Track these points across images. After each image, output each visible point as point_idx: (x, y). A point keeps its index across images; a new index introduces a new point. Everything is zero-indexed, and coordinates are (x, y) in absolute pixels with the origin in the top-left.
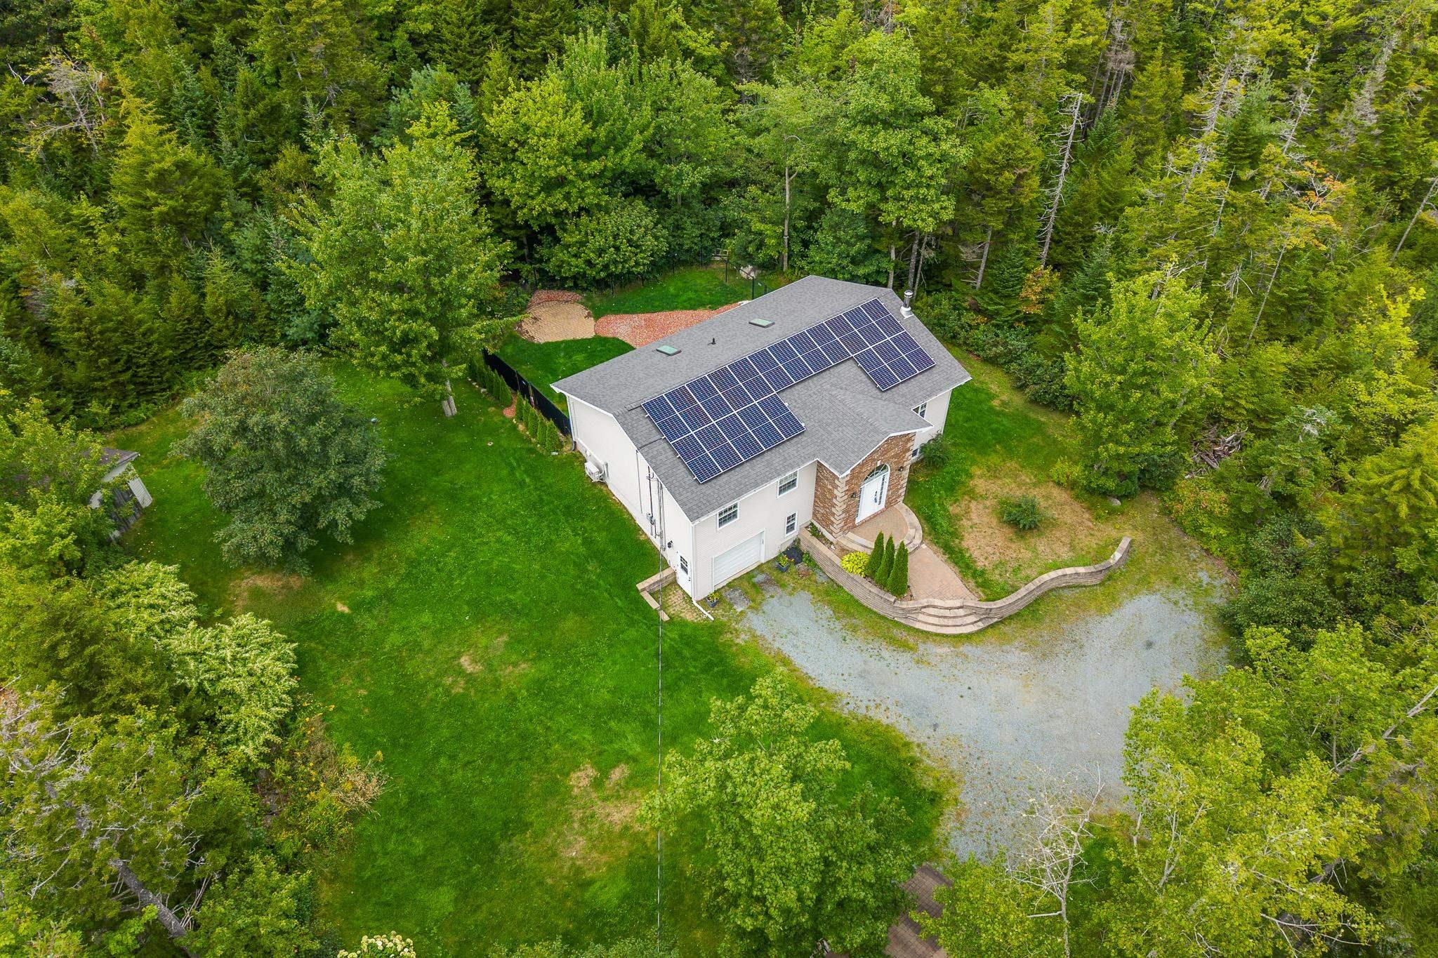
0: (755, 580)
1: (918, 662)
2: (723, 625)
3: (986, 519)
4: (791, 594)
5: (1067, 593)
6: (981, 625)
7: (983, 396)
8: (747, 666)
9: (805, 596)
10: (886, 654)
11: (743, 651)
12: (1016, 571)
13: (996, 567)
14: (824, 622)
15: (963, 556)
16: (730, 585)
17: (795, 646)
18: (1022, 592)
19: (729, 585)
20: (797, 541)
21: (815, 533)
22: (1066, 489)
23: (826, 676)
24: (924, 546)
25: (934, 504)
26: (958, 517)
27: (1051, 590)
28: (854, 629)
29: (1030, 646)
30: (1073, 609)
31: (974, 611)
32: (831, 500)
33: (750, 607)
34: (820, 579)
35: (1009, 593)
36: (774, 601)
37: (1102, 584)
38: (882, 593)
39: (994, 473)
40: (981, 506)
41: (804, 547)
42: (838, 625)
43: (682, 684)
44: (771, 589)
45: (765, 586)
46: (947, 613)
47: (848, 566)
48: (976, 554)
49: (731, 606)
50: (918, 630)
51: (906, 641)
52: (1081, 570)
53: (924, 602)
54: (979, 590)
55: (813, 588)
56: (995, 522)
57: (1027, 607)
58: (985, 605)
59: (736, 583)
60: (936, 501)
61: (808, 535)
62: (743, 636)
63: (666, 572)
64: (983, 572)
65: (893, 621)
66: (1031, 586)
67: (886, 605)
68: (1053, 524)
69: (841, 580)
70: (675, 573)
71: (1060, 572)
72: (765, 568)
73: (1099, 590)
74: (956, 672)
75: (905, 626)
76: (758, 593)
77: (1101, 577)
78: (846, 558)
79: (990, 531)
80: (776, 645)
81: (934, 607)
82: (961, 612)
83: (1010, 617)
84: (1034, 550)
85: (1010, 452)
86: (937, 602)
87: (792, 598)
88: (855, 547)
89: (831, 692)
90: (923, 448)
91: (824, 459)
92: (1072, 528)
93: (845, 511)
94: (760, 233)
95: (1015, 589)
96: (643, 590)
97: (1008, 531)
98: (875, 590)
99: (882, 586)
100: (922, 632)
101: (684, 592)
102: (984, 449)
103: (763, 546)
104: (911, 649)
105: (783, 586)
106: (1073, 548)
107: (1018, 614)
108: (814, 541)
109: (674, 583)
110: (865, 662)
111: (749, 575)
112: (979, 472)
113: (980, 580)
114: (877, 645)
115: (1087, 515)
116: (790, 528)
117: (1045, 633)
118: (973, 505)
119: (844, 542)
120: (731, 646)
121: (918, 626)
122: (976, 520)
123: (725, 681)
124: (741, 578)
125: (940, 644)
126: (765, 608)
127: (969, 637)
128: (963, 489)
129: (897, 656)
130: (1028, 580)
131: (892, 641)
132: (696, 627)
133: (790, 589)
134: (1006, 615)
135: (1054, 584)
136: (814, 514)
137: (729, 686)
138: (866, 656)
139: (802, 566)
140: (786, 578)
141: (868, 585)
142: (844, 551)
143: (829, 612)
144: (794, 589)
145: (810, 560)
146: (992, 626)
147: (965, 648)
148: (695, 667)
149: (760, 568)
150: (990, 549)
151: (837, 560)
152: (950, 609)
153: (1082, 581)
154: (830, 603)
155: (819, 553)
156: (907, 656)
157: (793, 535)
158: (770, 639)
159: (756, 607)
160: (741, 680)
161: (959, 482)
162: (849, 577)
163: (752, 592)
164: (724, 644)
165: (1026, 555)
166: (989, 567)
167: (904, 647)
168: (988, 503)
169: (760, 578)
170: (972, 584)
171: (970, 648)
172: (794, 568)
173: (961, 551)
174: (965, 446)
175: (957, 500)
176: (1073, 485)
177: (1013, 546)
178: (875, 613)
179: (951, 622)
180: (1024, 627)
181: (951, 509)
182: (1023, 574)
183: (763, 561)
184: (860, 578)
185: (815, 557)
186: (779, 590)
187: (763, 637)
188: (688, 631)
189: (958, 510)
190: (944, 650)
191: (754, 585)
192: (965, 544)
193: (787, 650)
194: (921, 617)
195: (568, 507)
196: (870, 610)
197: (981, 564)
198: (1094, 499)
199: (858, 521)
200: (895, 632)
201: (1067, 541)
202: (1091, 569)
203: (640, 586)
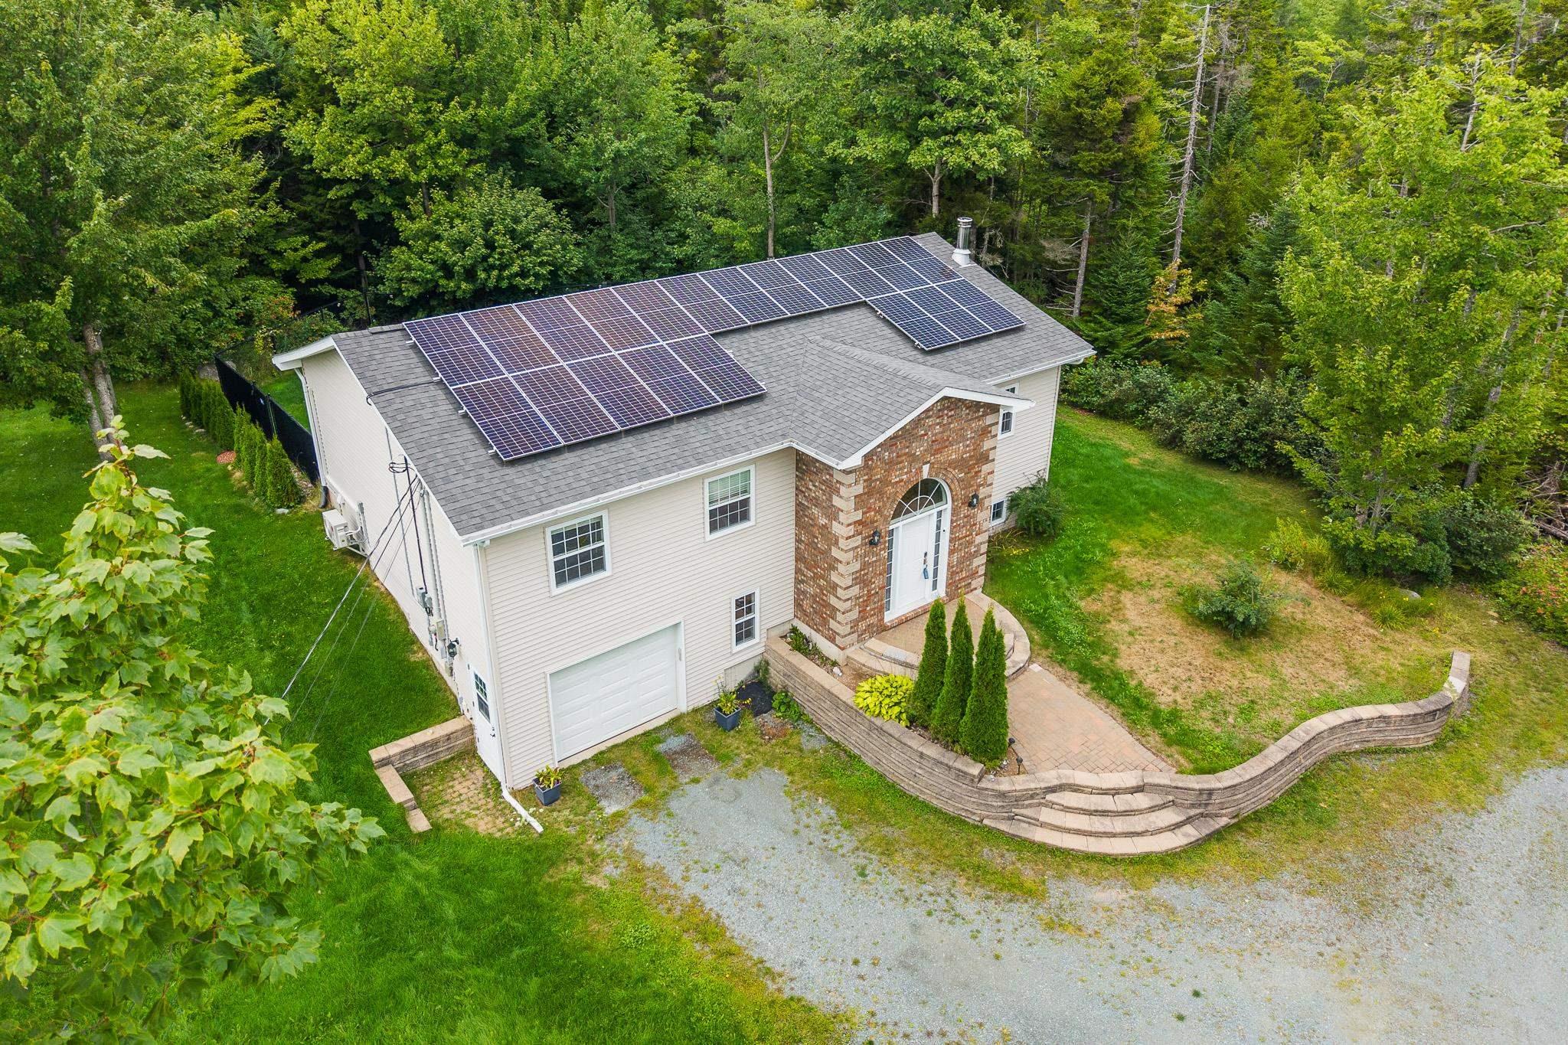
0: (661, 747)
1: (1050, 926)
2: (565, 843)
3: (1158, 621)
4: (739, 775)
5: (1367, 764)
6: (1190, 834)
7: (1108, 452)
8: (601, 944)
9: (775, 778)
10: (967, 906)
11: (601, 903)
12: (1249, 710)
13: (1201, 705)
14: (817, 837)
15: (1123, 685)
16: (603, 760)
17: (737, 892)
18: (1274, 753)
19: (598, 759)
20: (762, 668)
21: (800, 644)
22: (1303, 574)
23: (813, 967)
24: (1035, 667)
25: (1046, 597)
26: (1099, 619)
27: (1333, 758)
28: (888, 849)
29: (1320, 884)
30: (1394, 797)
31: (1171, 797)
32: (826, 553)
33: (641, 805)
34: (810, 742)
35: (1244, 756)
36: (699, 790)
37: (1439, 745)
38: (949, 758)
39: (1156, 550)
40: (1143, 599)
41: (776, 679)
42: (848, 841)
43: (409, 993)
44: (695, 765)
45: (681, 760)
46: (1107, 803)
47: (871, 701)
48: (1151, 680)
49: (594, 801)
50: (1042, 849)
51: (1016, 874)
52: (1390, 710)
53: (1051, 777)
54: (1174, 749)
55: (793, 762)
56: (1177, 624)
57: (1291, 792)
58: (1196, 782)
59: (617, 752)
60: (1050, 590)
61: (784, 649)
62: (608, 869)
63: (453, 725)
64: (1174, 716)
65: (978, 827)
66: (1290, 742)
67: (963, 788)
68: (1301, 630)
69: (855, 739)
70: (470, 729)
71: (1345, 715)
72: (686, 724)
73: (1439, 758)
74: (1153, 951)
75: (1012, 838)
76: (662, 772)
77: (1434, 728)
78: (865, 686)
79: (1172, 640)
80: (691, 889)
81: (1076, 789)
82: (1142, 801)
83: (1257, 816)
84: (1275, 674)
85: (1178, 524)
86: (1081, 778)
87: (741, 785)
88: (886, 666)
89: (824, 1010)
90: (1014, 501)
91: (804, 440)
92: (1338, 636)
93: (860, 580)
94: (726, 236)
95: (1255, 750)
96: (385, 762)
97: (1210, 640)
98: (933, 751)
99: (949, 740)
100: (1054, 851)
101: (489, 774)
102: (1128, 516)
103: (682, 666)
104: (1030, 893)
105: (723, 758)
106: (1354, 671)
107: (1271, 811)
108: (798, 660)
109: (469, 753)
110: (915, 928)
111: (649, 738)
112: (1127, 549)
113: (1172, 731)
114: (944, 885)
115: (1360, 618)
116: (744, 632)
117: (1348, 851)
118: (1126, 598)
119: (863, 659)
120: (570, 893)
121: (1041, 836)
122: (1139, 622)
123: (533, 985)
124: (630, 743)
125: (1098, 881)
126: (674, 805)
127: (1167, 861)
128: (1101, 574)
129: (997, 913)
130: (1277, 731)
131: (979, 874)
132: (491, 846)
133: (739, 765)
134: (1248, 808)
135: (1334, 745)
136: (798, 605)
137: (542, 997)
138: (916, 912)
139: (770, 719)
140: (732, 741)
141: (916, 741)
142: (861, 675)
143: (828, 812)
144: (749, 764)
145: (788, 704)
146: (1218, 835)
147: (1165, 890)
148: (460, 946)
149: (675, 724)
150: (1179, 672)
151: (845, 694)
152: (1115, 792)
153: (1394, 737)
154: (829, 793)
155: (809, 683)
156: (1022, 910)
157: (752, 648)
158: (676, 877)
159: (653, 805)
160: (577, 982)
161: (1091, 562)
162: (873, 728)
163: (649, 774)
164: (552, 889)
165: (1259, 682)
166: (1186, 706)
167: (1013, 889)
168: (1156, 594)
169: (675, 743)
170: (1155, 739)
171: (1174, 889)
172: (750, 723)
173: (1117, 676)
174: (1089, 512)
175: (1092, 590)
176: (1315, 565)
177: (1227, 665)
178: (937, 811)
179: (1119, 825)
180: (1293, 840)
181: (1082, 604)
182: (1265, 718)
183: (684, 708)
184: (899, 729)
185: (799, 697)
186: (714, 768)
187: (659, 873)
188: (471, 855)
189: (1096, 607)
190: (1110, 895)
191: (657, 758)
192: (1123, 664)
193: (717, 900)
194: (1046, 815)
195: (267, 599)
196: (925, 806)
197: (1165, 699)
198: (1367, 586)
199: (889, 617)
200: (987, 853)
201: (1338, 658)
202: (1410, 708)
203: (376, 754)
